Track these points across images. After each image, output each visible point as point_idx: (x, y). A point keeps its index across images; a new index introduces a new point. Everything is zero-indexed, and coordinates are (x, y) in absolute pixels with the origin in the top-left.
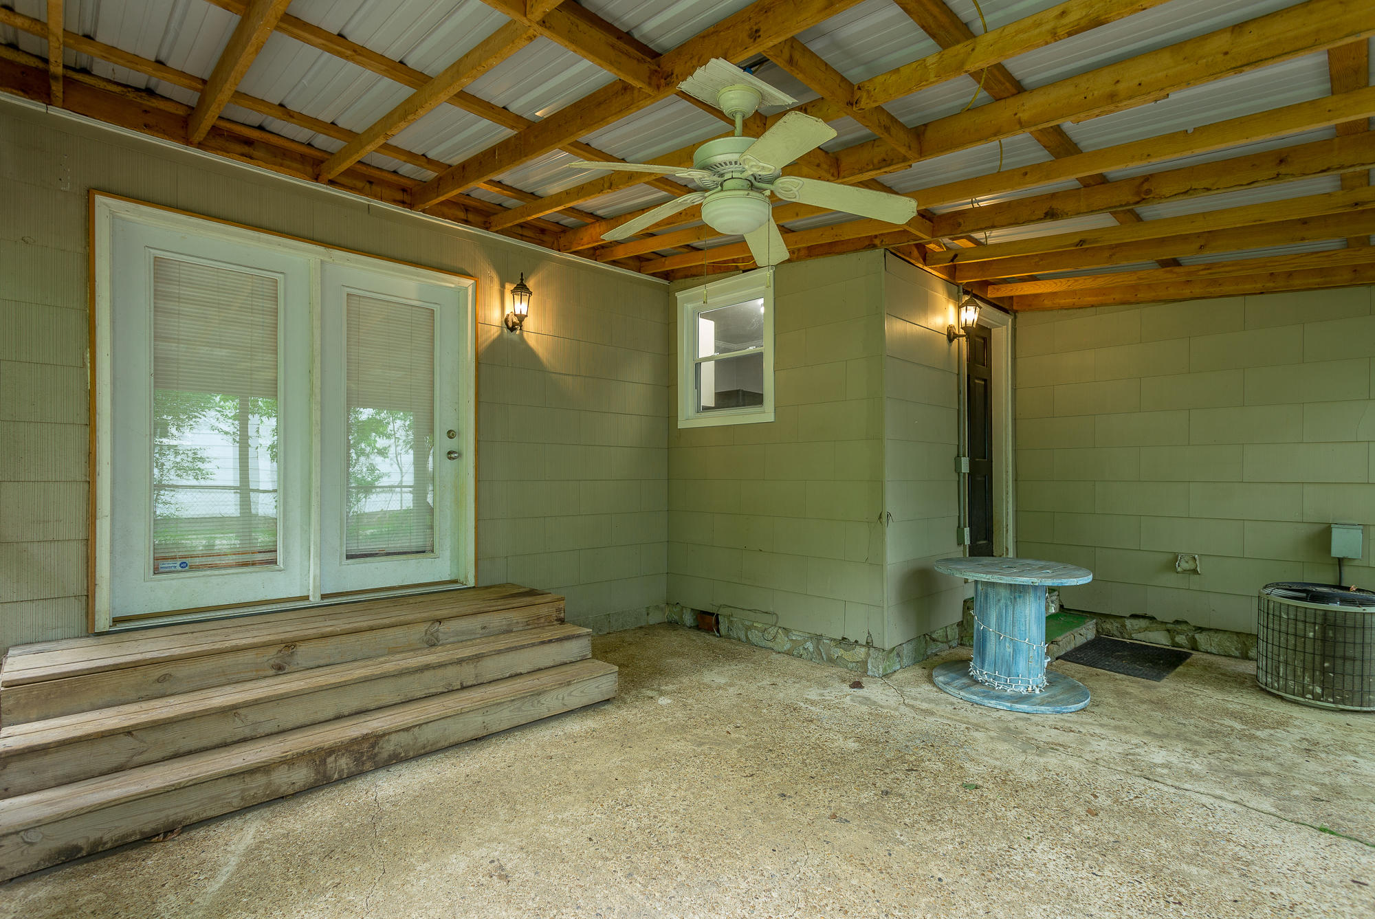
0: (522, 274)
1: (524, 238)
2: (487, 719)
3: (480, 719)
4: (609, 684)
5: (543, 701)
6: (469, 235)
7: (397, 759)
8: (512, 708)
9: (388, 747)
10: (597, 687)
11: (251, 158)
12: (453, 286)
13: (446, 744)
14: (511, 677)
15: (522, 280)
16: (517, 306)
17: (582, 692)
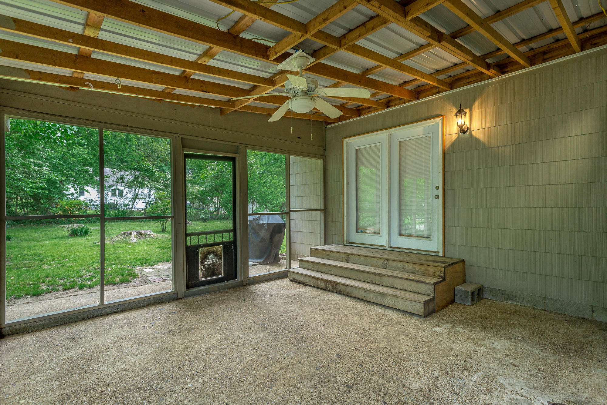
0: (460, 105)
1: (470, 83)
2: (366, 295)
3: (363, 293)
4: (418, 307)
5: (386, 298)
6: (441, 98)
7: (340, 293)
8: (374, 295)
9: (340, 288)
10: (412, 306)
11: (370, 112)
12: (434, 123)
13: (353, 296)
14: (393, 288)
15: (461, 107)
16: (463, 121)
17: (404, 304)
